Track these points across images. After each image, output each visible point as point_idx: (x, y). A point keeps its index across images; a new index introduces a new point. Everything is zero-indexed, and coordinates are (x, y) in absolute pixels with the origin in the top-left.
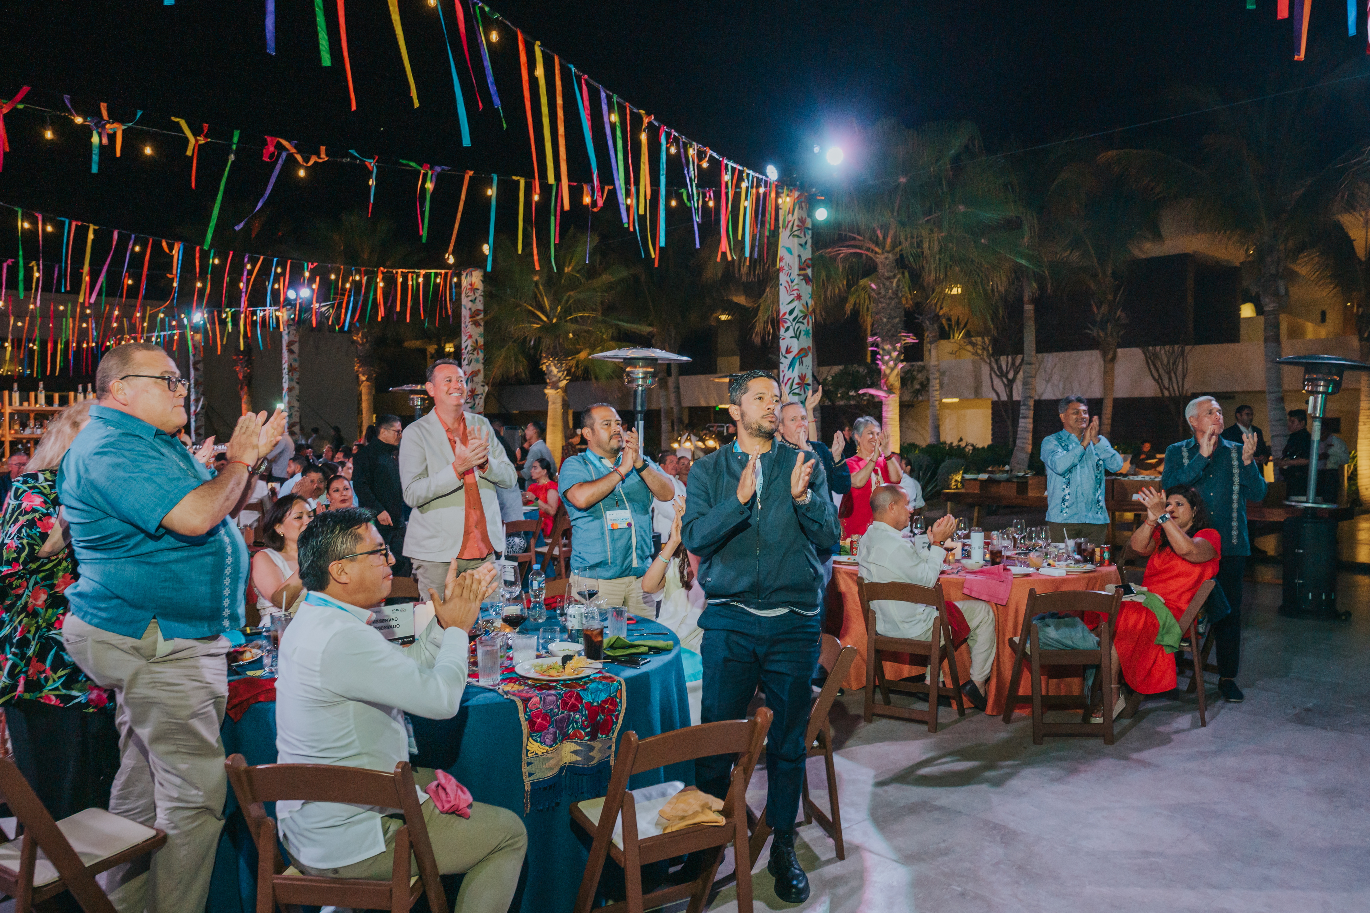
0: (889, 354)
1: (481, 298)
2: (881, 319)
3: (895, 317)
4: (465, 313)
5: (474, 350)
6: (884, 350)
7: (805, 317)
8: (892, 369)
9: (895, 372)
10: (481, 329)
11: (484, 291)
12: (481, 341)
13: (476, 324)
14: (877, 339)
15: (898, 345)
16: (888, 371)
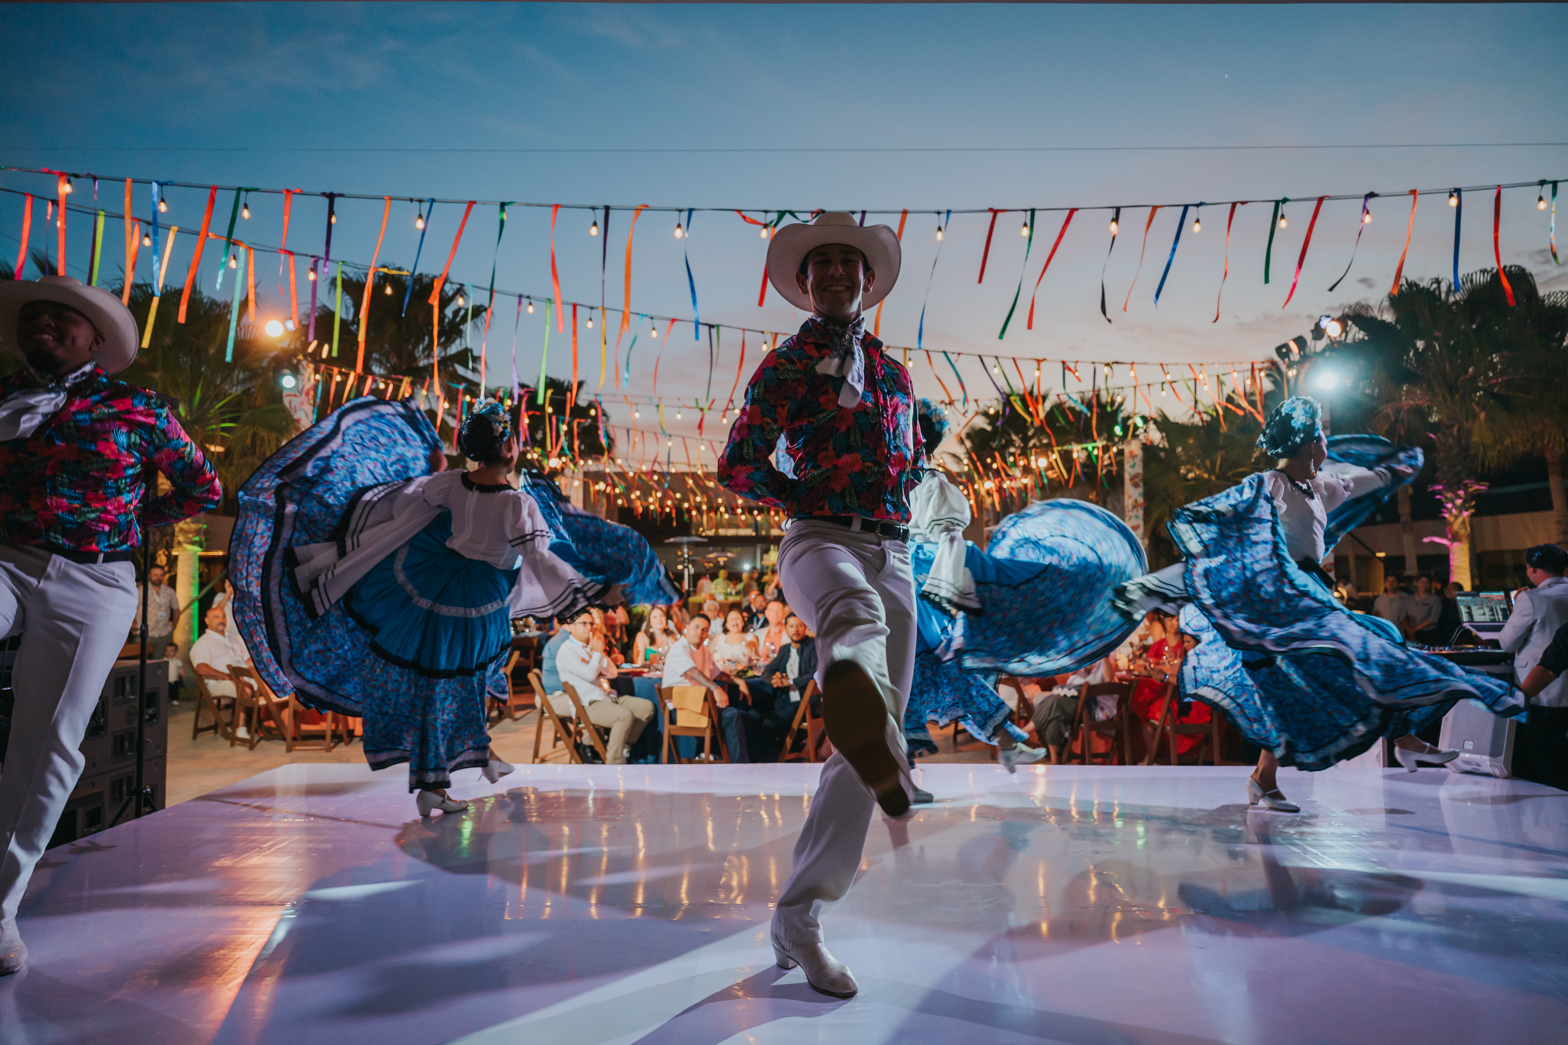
0: (1453, 502)
2: (1442, 467)
3: (1456, 466)
4: (1127, 477)
6: (1446, 498)
8: (1456, 517)
9: (1460, 520)
10: (1140, 490)
12: (1141, 500)
13: (1136, 485)
14: (1440, 487)
15: (1461, 493)
16: (1451, 519)
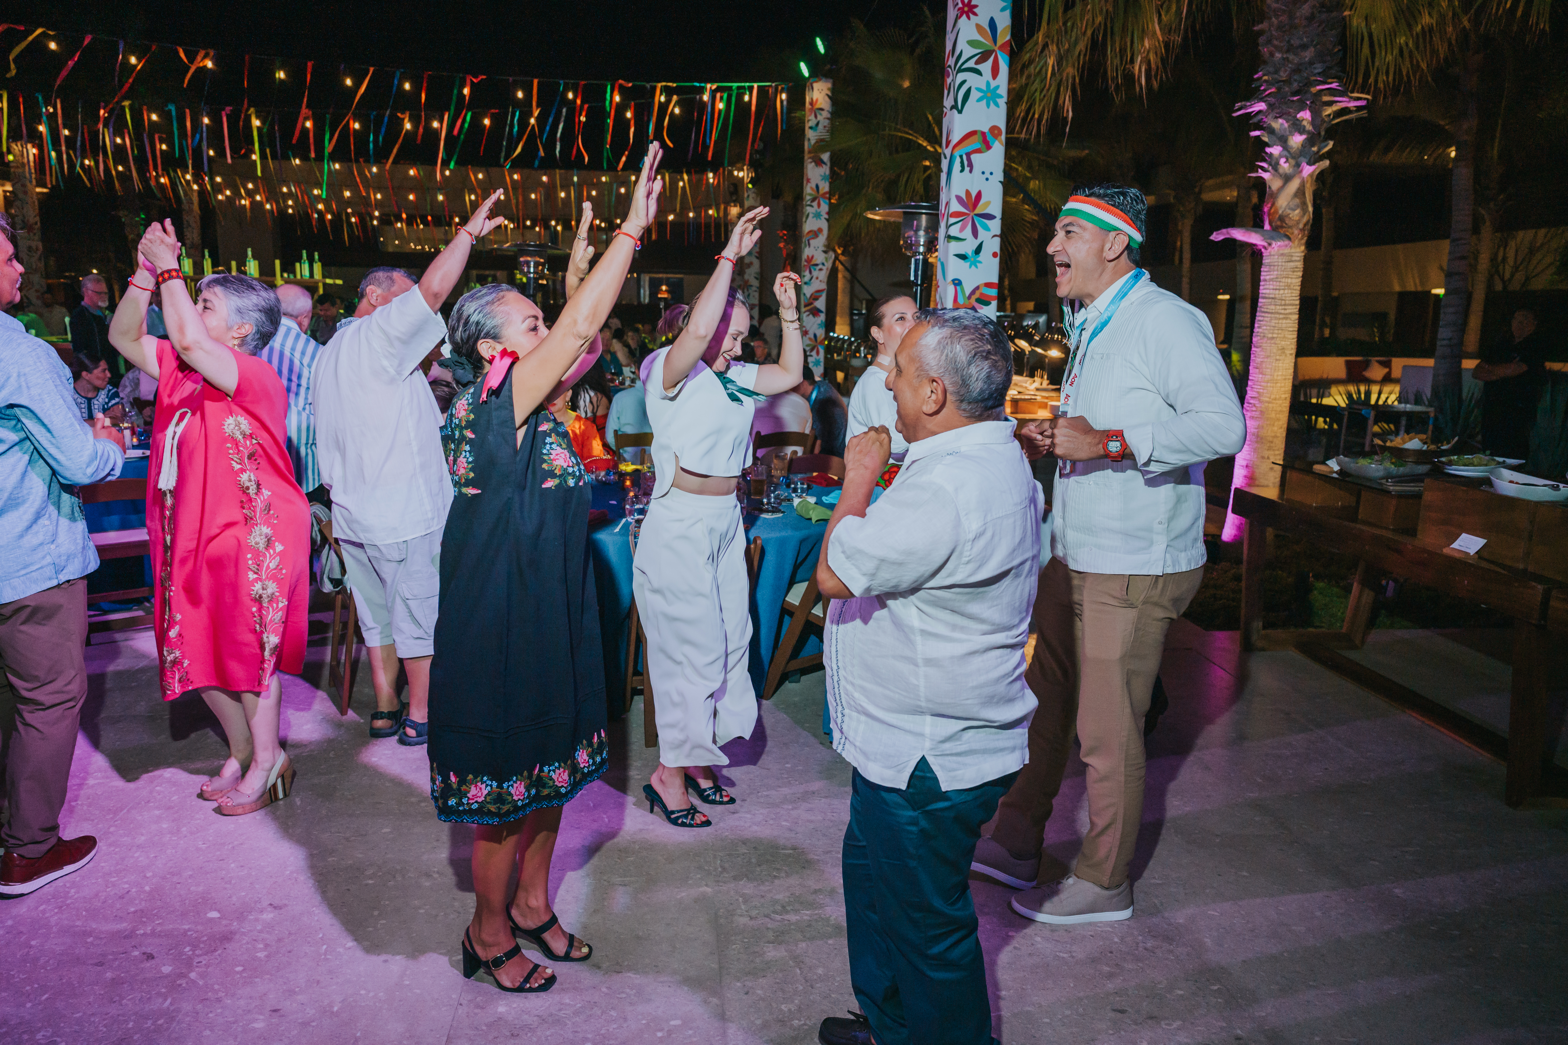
0: (1283, 141)
1: (827, 122)
2: (1272, 55)
3: (1304, 47)
4: (807, 146)
5: (813, 200)
6: (1271, 131)
7: (984, 57)
8: (1287, 179)
9: (1294, 185)
10: (825, 170)
11: (832, 113)
12: (825, 187)
13: (821, 161)
14: (1261, 106)
15: (1305, 116)
16: (1274, 183)
